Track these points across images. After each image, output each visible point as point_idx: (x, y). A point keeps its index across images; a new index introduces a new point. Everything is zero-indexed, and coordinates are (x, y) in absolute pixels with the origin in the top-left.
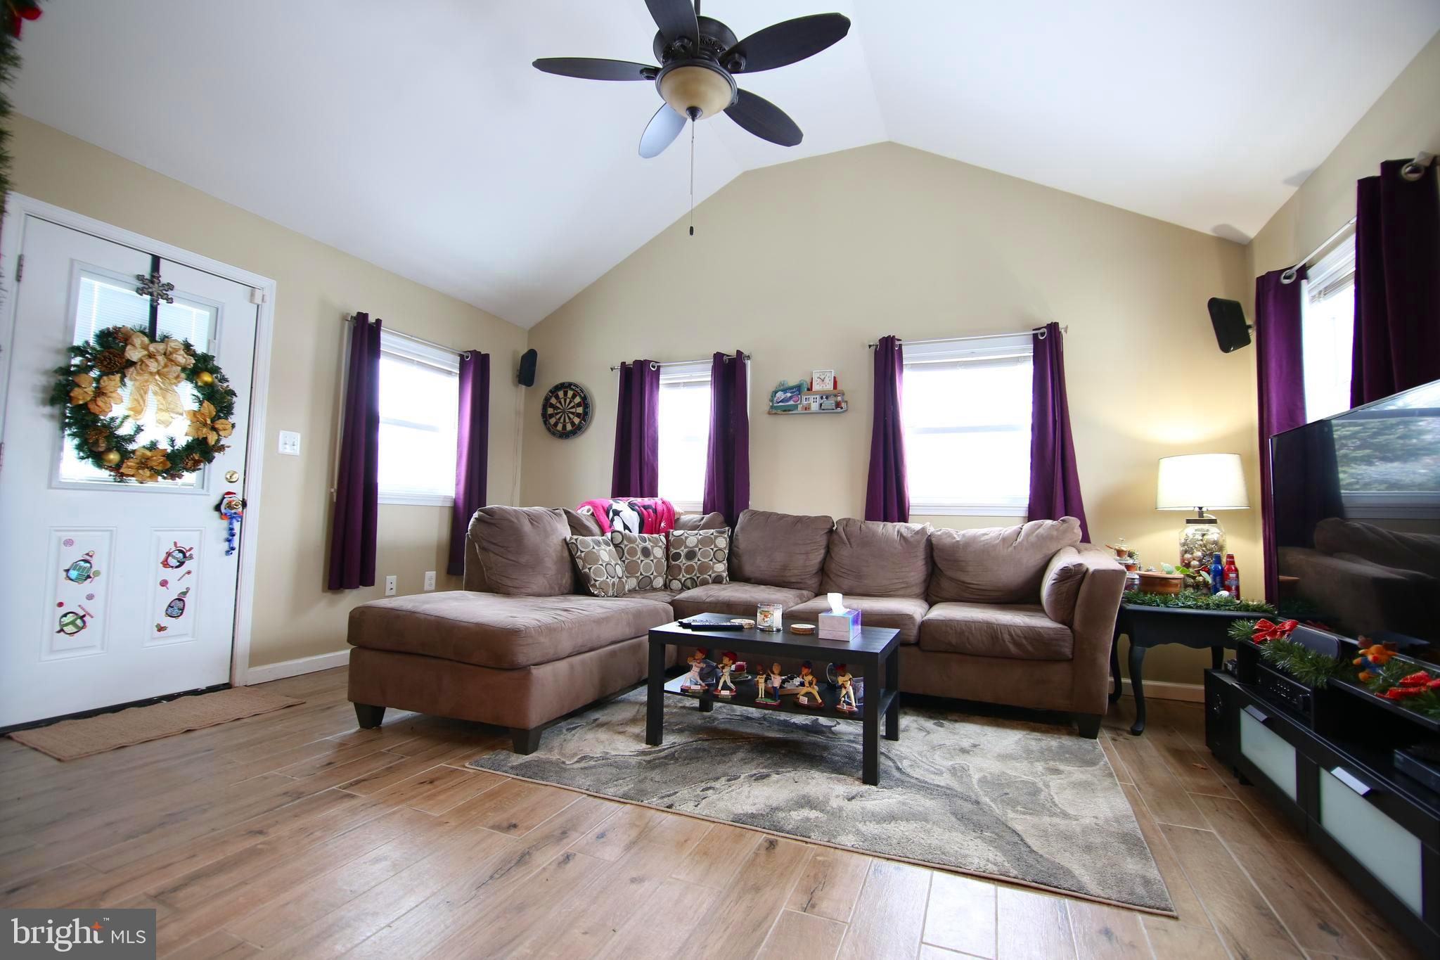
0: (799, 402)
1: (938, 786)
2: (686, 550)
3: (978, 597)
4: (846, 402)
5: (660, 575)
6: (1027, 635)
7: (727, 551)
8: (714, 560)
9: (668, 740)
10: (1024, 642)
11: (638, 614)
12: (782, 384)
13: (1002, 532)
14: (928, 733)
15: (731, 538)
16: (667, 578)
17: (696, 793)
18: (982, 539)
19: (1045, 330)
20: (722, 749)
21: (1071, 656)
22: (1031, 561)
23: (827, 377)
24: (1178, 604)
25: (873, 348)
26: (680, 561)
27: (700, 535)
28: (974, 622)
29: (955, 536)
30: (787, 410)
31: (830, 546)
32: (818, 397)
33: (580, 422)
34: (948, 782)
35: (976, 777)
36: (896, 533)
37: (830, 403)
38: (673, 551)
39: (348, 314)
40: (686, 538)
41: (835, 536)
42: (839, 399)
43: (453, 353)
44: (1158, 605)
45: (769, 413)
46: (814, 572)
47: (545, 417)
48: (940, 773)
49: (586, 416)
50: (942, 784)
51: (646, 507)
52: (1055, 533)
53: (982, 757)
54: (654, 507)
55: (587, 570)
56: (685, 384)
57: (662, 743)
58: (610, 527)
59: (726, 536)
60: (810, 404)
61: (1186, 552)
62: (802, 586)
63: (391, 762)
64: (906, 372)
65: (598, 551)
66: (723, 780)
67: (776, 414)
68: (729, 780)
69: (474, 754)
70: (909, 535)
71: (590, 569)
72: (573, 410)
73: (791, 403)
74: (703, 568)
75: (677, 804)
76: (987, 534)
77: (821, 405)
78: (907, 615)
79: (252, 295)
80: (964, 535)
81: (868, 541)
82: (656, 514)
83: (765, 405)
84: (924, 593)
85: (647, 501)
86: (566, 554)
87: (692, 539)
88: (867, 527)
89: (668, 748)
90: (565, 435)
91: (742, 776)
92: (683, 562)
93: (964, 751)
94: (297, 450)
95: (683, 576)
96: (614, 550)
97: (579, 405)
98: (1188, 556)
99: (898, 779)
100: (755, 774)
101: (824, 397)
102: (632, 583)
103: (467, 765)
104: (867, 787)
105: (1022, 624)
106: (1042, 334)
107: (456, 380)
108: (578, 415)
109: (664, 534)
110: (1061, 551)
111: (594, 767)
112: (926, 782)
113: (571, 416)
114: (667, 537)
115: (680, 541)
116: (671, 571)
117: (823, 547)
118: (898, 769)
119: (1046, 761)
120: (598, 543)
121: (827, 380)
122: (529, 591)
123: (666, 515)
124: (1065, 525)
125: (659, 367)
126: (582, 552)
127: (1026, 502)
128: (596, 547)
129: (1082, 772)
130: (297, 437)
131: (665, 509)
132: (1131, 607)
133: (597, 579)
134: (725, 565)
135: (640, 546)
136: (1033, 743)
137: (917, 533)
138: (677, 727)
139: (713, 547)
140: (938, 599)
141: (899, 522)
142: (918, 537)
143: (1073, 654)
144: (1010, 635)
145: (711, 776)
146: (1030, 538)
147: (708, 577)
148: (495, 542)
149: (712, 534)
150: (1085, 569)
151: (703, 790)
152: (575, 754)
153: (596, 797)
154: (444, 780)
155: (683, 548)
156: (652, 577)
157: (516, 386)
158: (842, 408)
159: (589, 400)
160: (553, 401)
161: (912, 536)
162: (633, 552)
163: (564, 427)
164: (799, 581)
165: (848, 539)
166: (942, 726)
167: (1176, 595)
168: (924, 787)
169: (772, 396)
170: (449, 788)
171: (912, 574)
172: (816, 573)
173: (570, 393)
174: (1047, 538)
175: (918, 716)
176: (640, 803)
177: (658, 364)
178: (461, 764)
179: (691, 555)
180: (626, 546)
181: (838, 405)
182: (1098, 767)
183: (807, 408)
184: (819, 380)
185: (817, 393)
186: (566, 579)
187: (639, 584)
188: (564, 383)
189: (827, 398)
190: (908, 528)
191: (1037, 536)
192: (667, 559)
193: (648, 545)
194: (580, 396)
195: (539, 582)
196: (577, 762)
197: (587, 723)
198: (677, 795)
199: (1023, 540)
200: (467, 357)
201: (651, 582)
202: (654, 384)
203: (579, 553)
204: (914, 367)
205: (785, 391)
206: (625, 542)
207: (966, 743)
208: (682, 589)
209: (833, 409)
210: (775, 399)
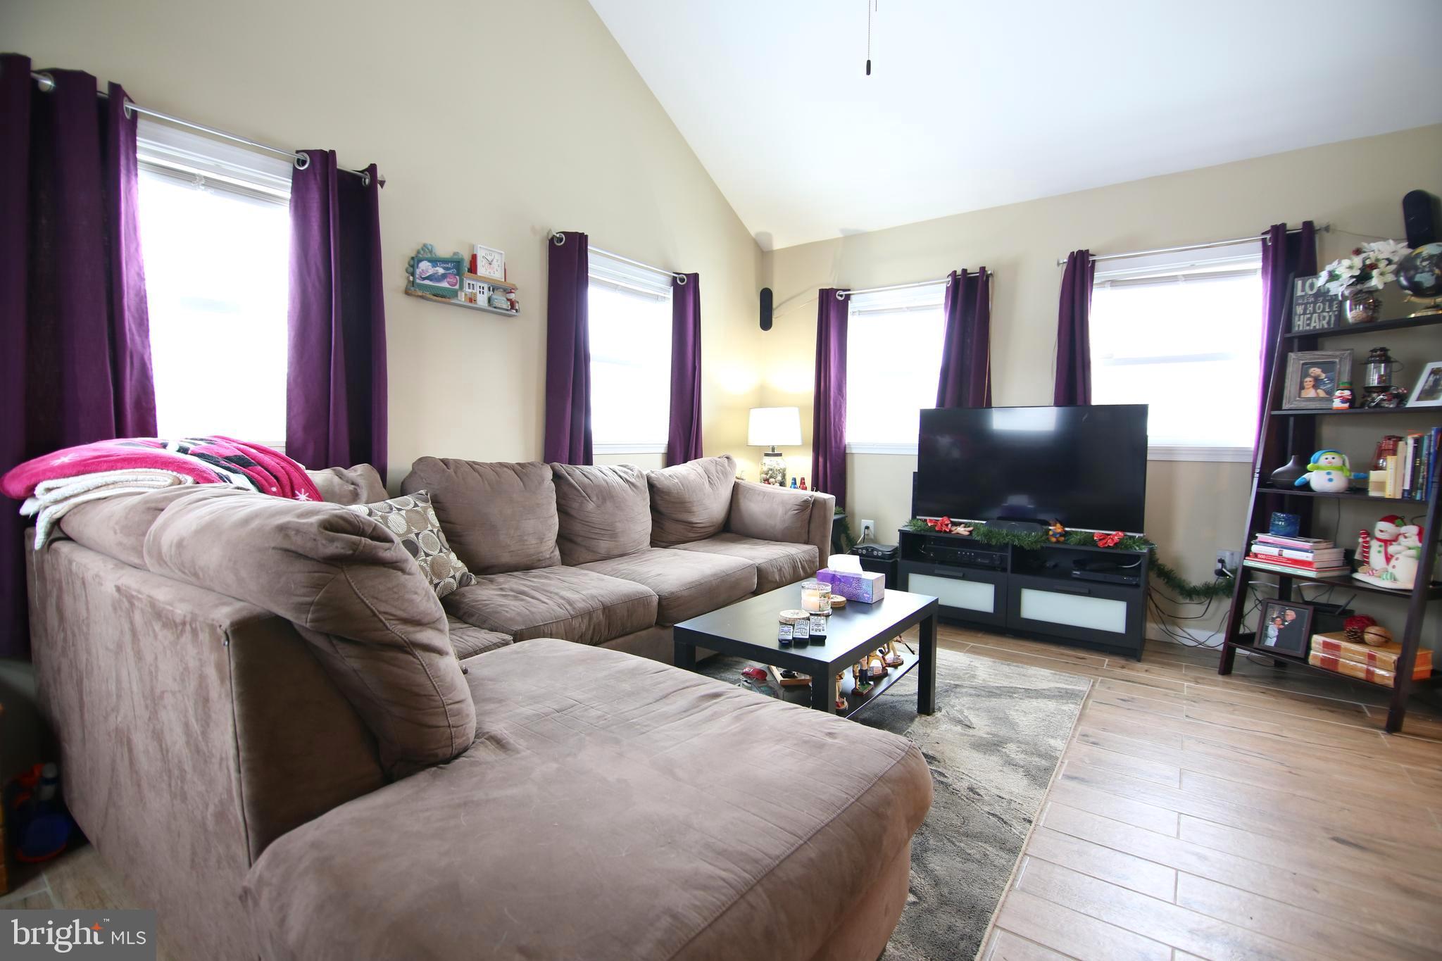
0: (457, 287)
4: (520, 303)
12: (427, 250)
19: (685, 277)
23: (495, 260)
28: (782, 557)
30: (442, 296)
32: (486, 286)
37: (501, 301)
42: (512, 296)
45: (407, 293)
46: (555, 541)
56: (210, 183)
59: (431, 505)
60: (475, 294)
67: (422, 297)
73: (445, 284)
74: (438, 567)
77: (489, 300)
83: (400, 277)
84: (656, 538)
101: (494, 289)
106: (682, 280)
121: (495, 263)
125: (134, 112)
127: (665, 439)
139: (428, 527)
141: (585, 464)
143: (820, 565)
149: (413, 505)
158: (516, 310)
165: (584, 491)
169: (413, 264)
177: (133, 105)
179: (411, 548)
181: (513, 305)
183: (472, 300)
184: (483, 260)
185: (483, 279)
189: (496, 291)
205: (435, 262)
209: (507, 310)
210: (418, 271)
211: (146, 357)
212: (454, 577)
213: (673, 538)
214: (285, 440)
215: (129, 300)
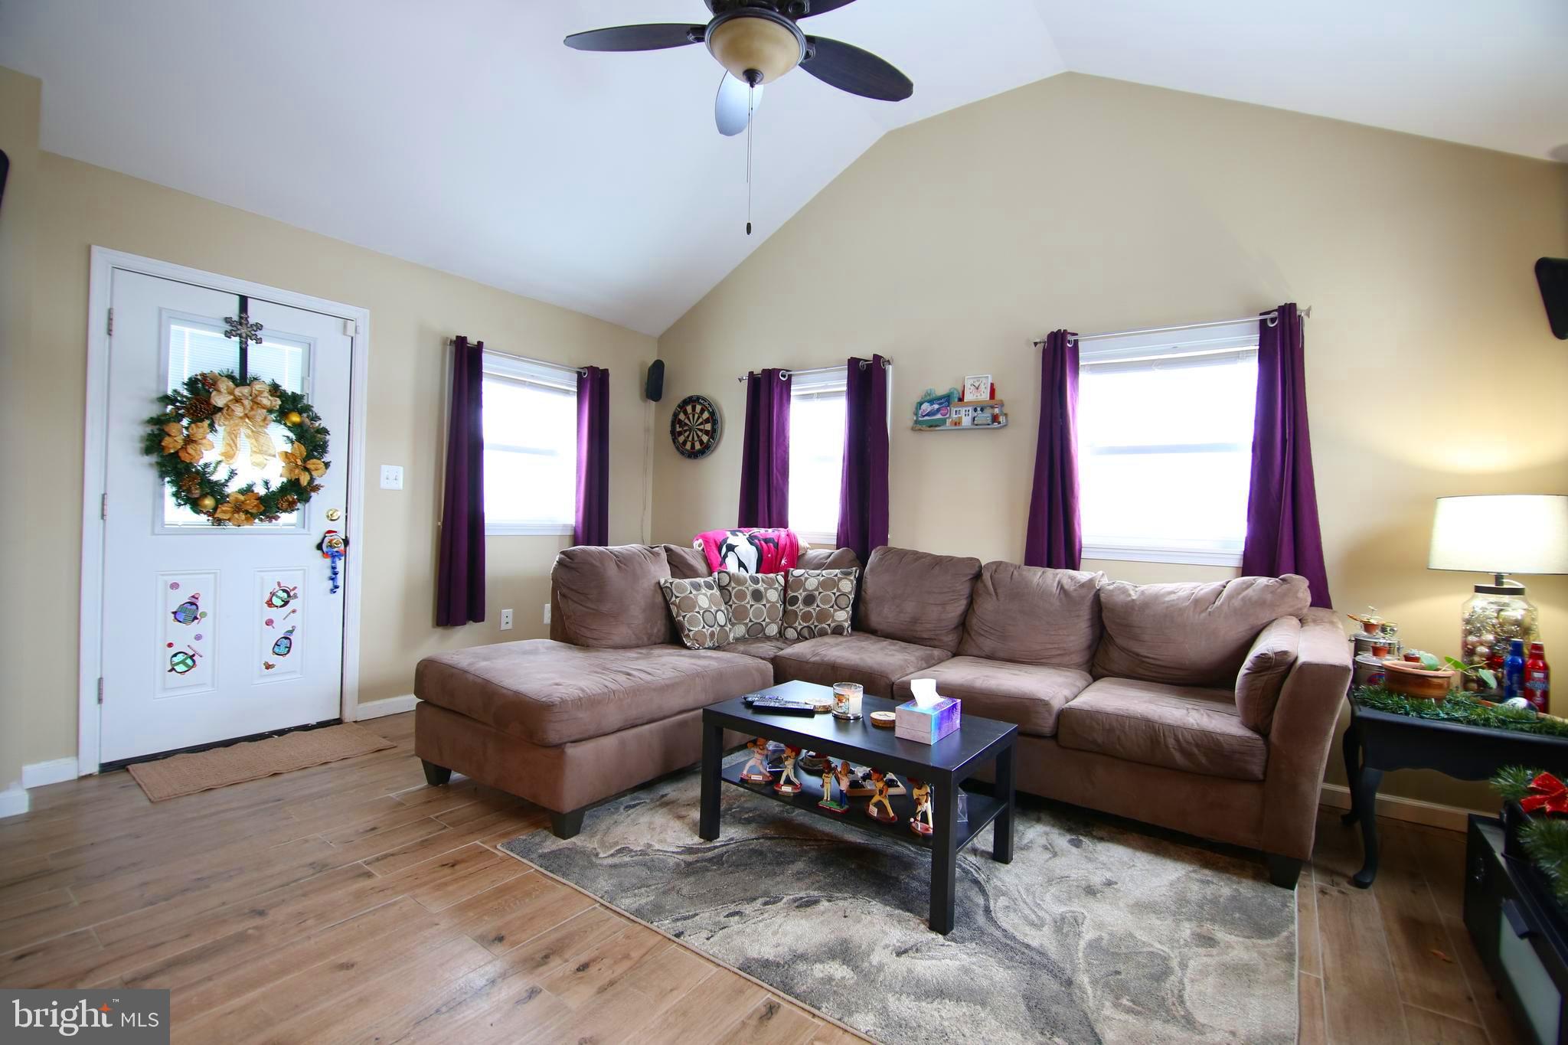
0: (948, 416)
1: (1028, 946)
2: (804, 594)
3: (1154, 674)
4: (1006, 415)
5: (773, 621)
6: (1200, 742)
7: (852, 596)
8: (835, 607)
9: (730, 833)
10: (1195, 750)
11: (720, 677)
12: (928, 394)
13: (1196, 591)
14: (1055, 855)
15: (860, 581)
16: (782, 624)
17: (717, 919)
18: (1167, 599)
19: (1277, 314)
20: (781, 854)
21: (1261, 777)
22: (1231, 633)
23: (982, 384)
24: (1438, 715)
25: (1040, 347)
26: (797, 606)
27: (823, 576)
28: (1129, 717)
29: (1132, 593)
30: (933, 425)
31: (974, 596)
32: (970, 409)
33: (709, 440)
34: (1046, 943)
35: (1088, 935)
36: (1055, 584)
37: (985, 417)
38: (791, 594)
39: (447, 338)
40: (806, 579)
41: (980, 585)
42: (997, 411)
43: (569, 371)
44: (1407, 714)
45: (913, 429)
46: (953, 626)
47: (675, 435)
48: (1038, 925)
49: (713, 434)
50: (1035, 943)
51: (766, 541)
52: (1269, 597)
53: (1111, 904)
54: (776, 541)
55: (681, 618)
56: (821, 396)
57: (719, 837)
58: (721, 565)
59: (852, 578)
60: (960, 418)
61: (1470, 633)
62: (936, 643)
63: (430, 833)
64: (1083, 376)
65: (696, 596)
66: (760, 901)
67: (920, 430)
68: (766, 904)
69: (514, 832)
70: (1072, 588)
71: (684, 617)
72: (702, 427)
73: (939, 416)
74: (823, 616)
75: (686, 934)
76: (1175, 593)
77: (974, 419)
78: (1041, 700)
79: (345, 327)
80: (1143, 592)
81: (1019, 593)
82: (778, 549)
83: (909, 419)
84: (1088, 662)
85: (771, 532)
86: (659, 599)
87: (812, 579)
88: (1020, 575)
89: (722, 846)
90: (694, 455)
91: (785, 900)
92: (800, 608)
93: (1090, 891)
94: (400, 485)
95: (800, 624)
96: (718, 593)
97: (707, 421)
98: (1472, 638)
99: (980, 929)
100: (801, 898)
101: (979, 409)
102: (740, 630)
103: (499, 847)
104: (933, 935)
105: (1196, 727)
106: (1273, 320)
107: (574, 399)
108: (707, 433)
109: (783, 573)
110: (1274, 624)
111: (625, 865)
112: (1014, 938)
113: (700, 434)
114: (786, 577)
115: (799, 583)
116: (788, 617)
117: (965, 597)
118: (987, 910)
119: (1200, 920)
120: (697, 587)
121: (982, 388)
122: (610, 643)
123: (788, 549)
124: (1285, 586)
125: (790, 376)
126: (677, 597)
127: (1241, 548)
128: (694, 592)
129: (1247, 948)
130: (400, 471)
131: (788, 544)
132: (1365, 712)
133: (692, 629)
134: (848, 613)
135: (750, 588)
136: (1195, 887)
137: (1083, 585)
138: (746, 816)
139: (835, 591)
140: (1105, 672)
141: (1064, 568)
142: (1083, 591)
143: (1265, 774)
144: (1177, 740)
145: (748, 894)
146: (1233, 601)
147: (827, 627)
148: (574, 587)
149: (836, 575)
150: (1291, 659)
151: (727, 916)
152: (616, 843)
153: (608, 908)
154: (467, 864)
155: (801, 591)
156: (764, 623)
157: (645, 401)
158: (999, 423)
159: (718, 415)
160: (682, 417)
161: (1075, 590)
162: (741, 595)
163: (693, 446)
164: (933, 637)
165: (995, 590)
166: (1077, 844)
167: (1439, 700)
168: (1009, 948)
169: (917, 409)
170: (465, 877)
171: (1072, 638)
172: (955, 628)
173: (698, 408)
174: (1261, 603)
175: (1053, 826)
176: (649, 925)
177: (790, 373)
178: (494, 844)
179: (810, 600)
180: (733, 588)
181: (995, 418)
182: (1276, 940)
183: (957, 423)
184: (972, 387)
185: (969, 403)
186: (659, 627)
187: (748, 632)
188: (692, 397)
189: (982, 410)
190: (1072, 578)
191: (1243, 599)
192: (784, 603)
193: (761, 586)
194: (709, 411)
195: (621, 632)
196: (612, 855)
197: (652, 800)
198: (697, 918)
199: (1221, 605)
200: (585, 374)
201: (763, 630)
202: (785, 396)
203: (674, 599)
204: (1095, 368)
205: (931, 402)
206: (733, 584)
207: (1097, 879)
208: (798, 638)
209: (989, 424)
210: (920, 413)
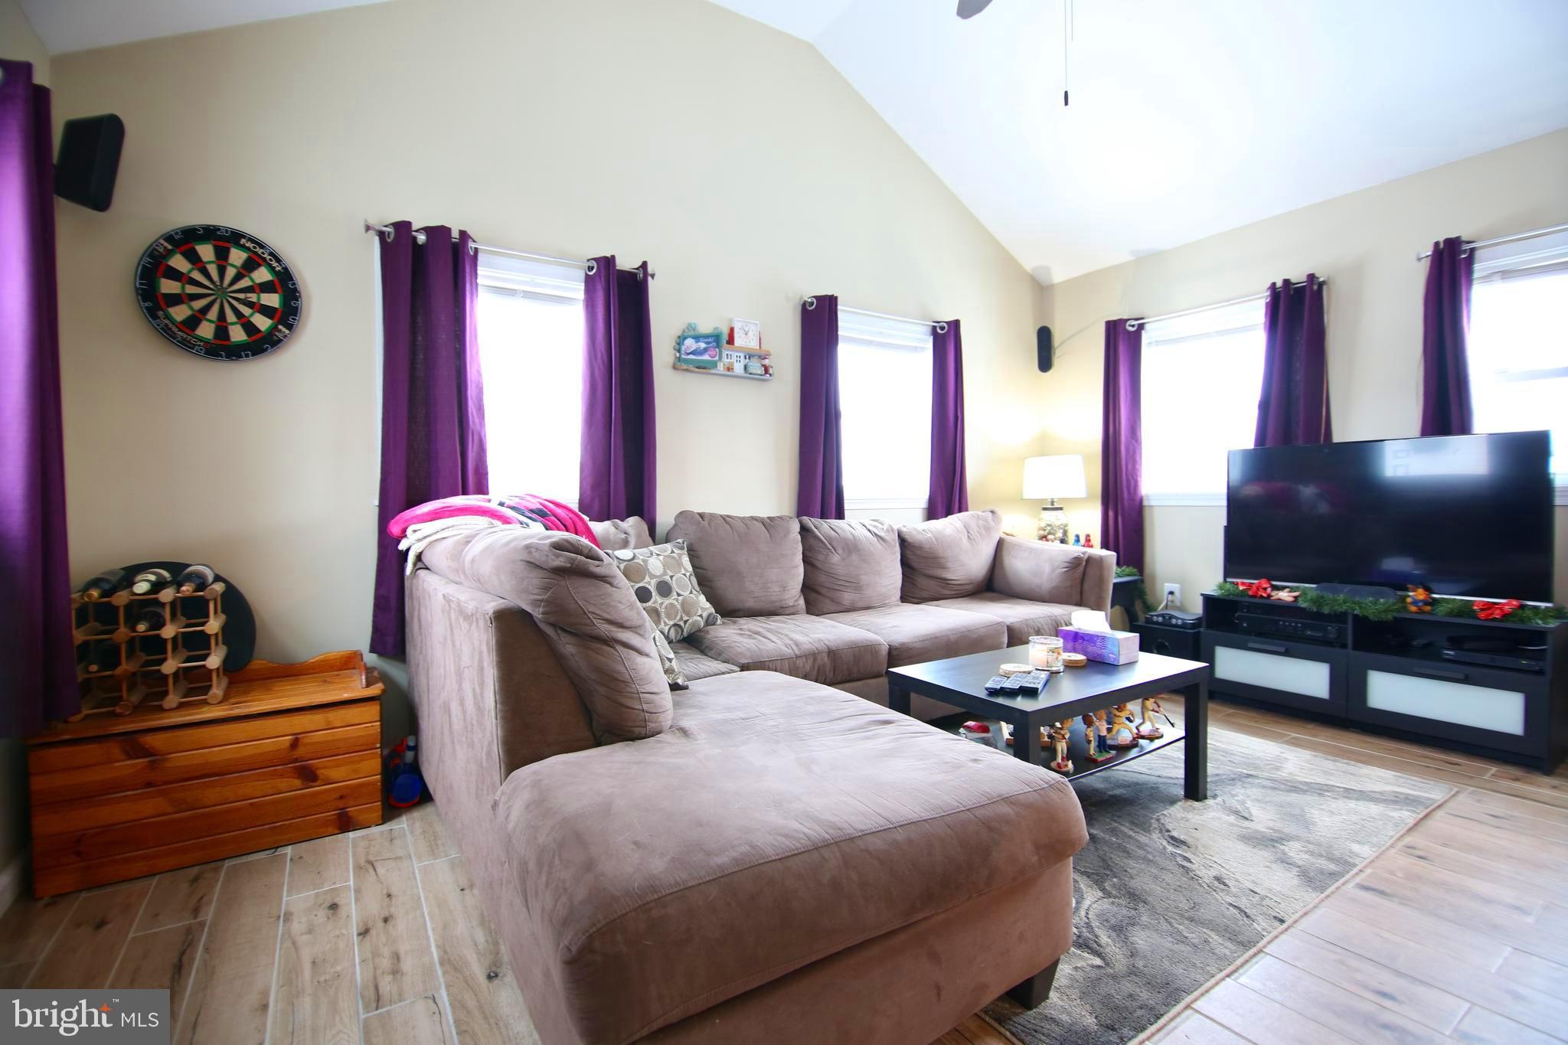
0: (717, 358)
2: (654, 582)
4: (774, 368)
8: (693, 592)
12: (692, 328)
19: (945, 325)
23: (751, 331)
26: (652, 600)
27: (659, 554)
30: (703, 367)
32: (742, 355)
33: (275, 328)
36: (868, 532)
37: (756, 367)
38: (632, 585)
40: (645, 560)
41: (814, 541)
42: (766, 362)
45: (675, 367)
46: (800, 589)
47: (152, 299)
49: (289, 314)
56: (527, 295)
59: (688, 552)
60: (732, 364)
67: (687, 370)
70: (883, 533)
72: (249, 298)
73: (706, 357)
74: (687, 606)
77: (746, 367)
83: (671, 353)
84: (906, 593)
87: (653, 562)
88: (837, 527)
90: (225, 352)
92: (656, 601)
95: (667, 624)
97: (266, 288)
106: (942, 328)
108: (265, 311)
113: (244, 309)
117: (801, 555)
121: (751, 334)
125: (476, 250)
134: (704, 596)
137: (888, 531)
139: (682, 571)
141: (836, 519)
146: (979, 530)
155: (647, 579)
158: (770, 375)
159: (297, 283)
160: (177, 264)
161: (886, 535)
163: (220, 332)
165: (830, 544)
169: (680, 342)
173: (238, 256)
177: (474, 244)
179: (664, 588)
181: (766, 370)
183: (730, 368)
184: (740, 332)
185: (740, 349)
188: (216, 229)
189: (749, 358)
191: (983, 527)
194: (272, 269)
202: (473, 283)
205: (697, 338)
209: (762, 375)
210: (683, 348)
211: (482, 434)
212: (701, 616)
213: (925, 594)
214: (578, 497)
215: (471, 392)
